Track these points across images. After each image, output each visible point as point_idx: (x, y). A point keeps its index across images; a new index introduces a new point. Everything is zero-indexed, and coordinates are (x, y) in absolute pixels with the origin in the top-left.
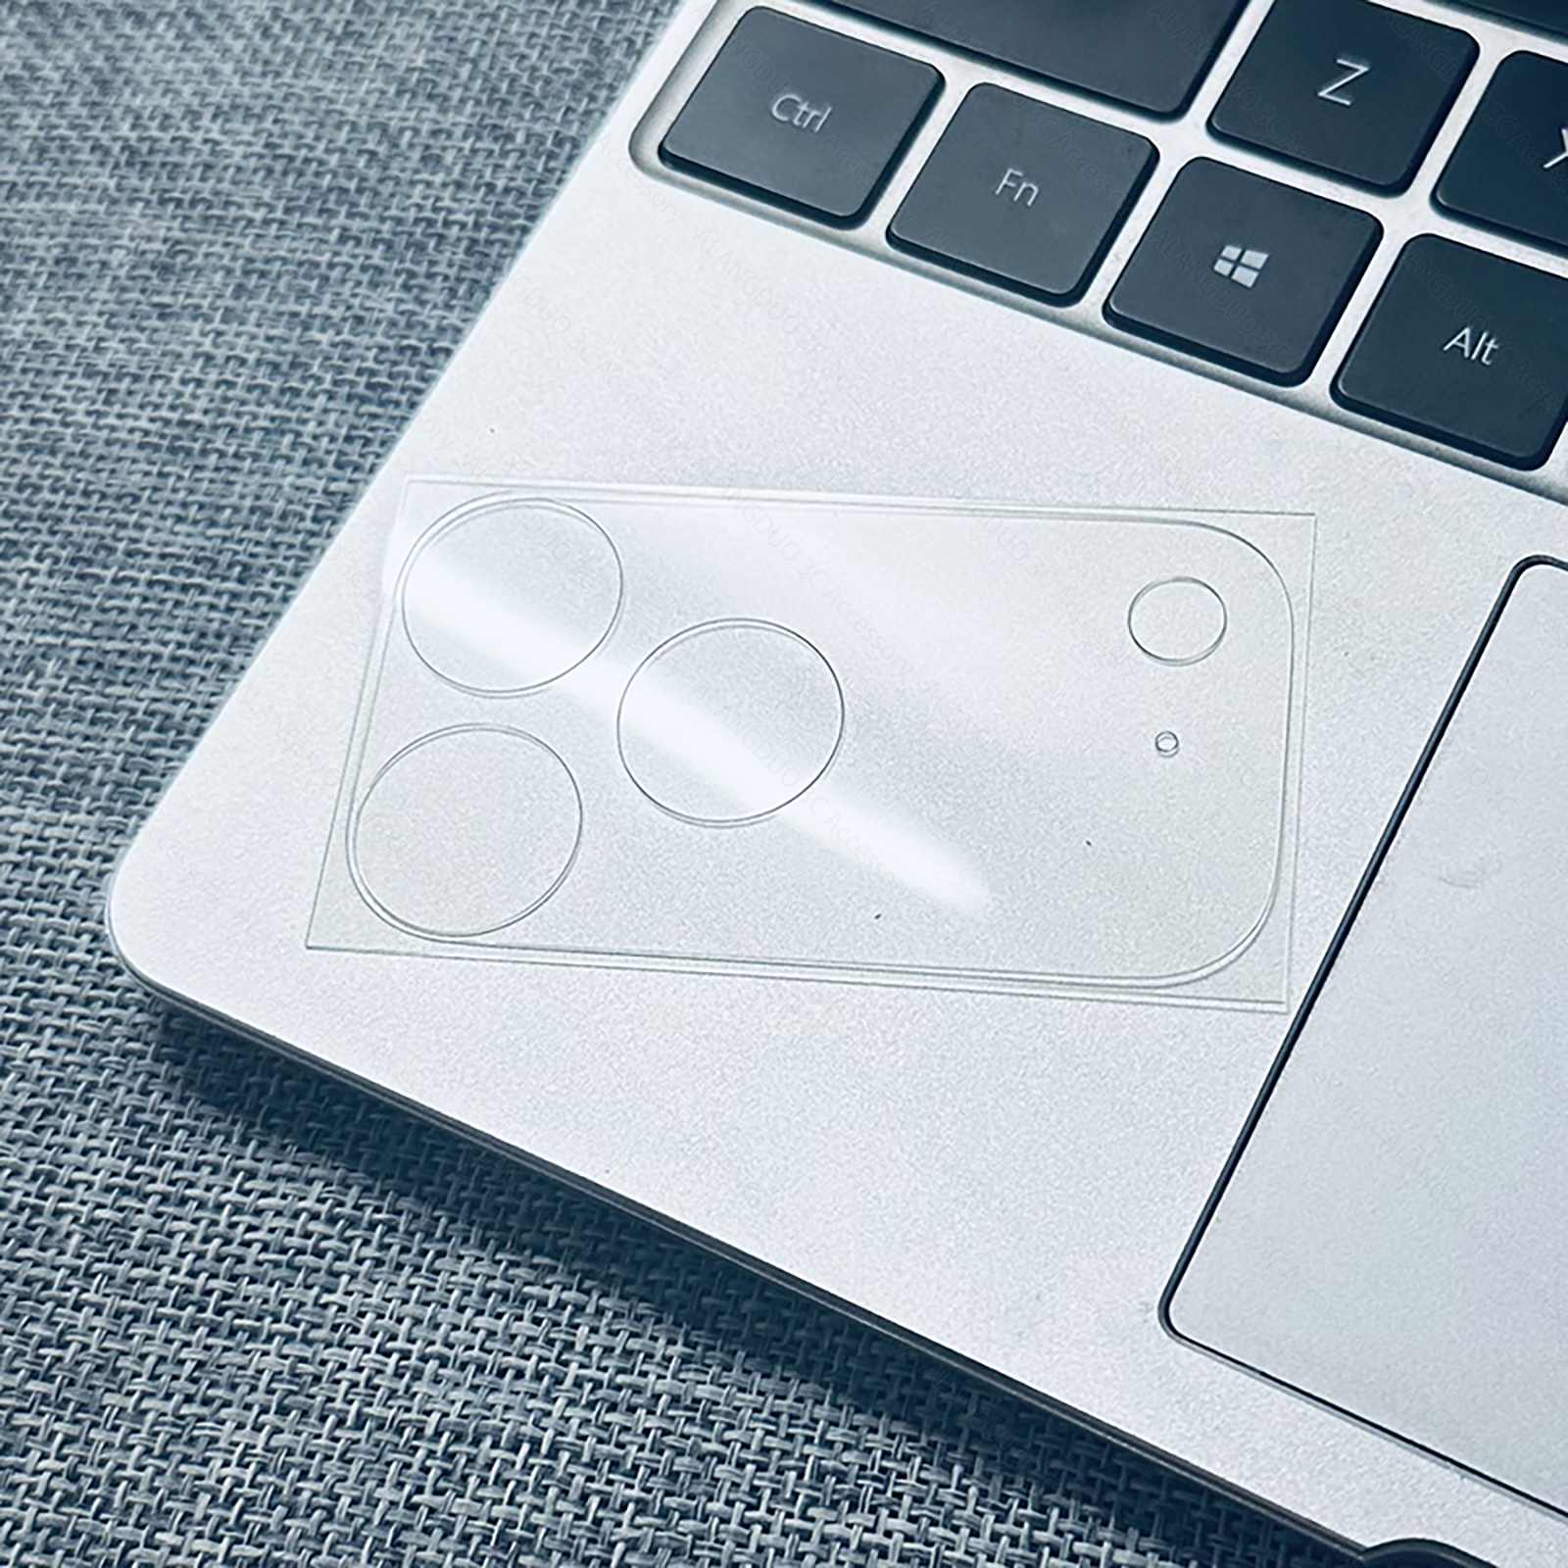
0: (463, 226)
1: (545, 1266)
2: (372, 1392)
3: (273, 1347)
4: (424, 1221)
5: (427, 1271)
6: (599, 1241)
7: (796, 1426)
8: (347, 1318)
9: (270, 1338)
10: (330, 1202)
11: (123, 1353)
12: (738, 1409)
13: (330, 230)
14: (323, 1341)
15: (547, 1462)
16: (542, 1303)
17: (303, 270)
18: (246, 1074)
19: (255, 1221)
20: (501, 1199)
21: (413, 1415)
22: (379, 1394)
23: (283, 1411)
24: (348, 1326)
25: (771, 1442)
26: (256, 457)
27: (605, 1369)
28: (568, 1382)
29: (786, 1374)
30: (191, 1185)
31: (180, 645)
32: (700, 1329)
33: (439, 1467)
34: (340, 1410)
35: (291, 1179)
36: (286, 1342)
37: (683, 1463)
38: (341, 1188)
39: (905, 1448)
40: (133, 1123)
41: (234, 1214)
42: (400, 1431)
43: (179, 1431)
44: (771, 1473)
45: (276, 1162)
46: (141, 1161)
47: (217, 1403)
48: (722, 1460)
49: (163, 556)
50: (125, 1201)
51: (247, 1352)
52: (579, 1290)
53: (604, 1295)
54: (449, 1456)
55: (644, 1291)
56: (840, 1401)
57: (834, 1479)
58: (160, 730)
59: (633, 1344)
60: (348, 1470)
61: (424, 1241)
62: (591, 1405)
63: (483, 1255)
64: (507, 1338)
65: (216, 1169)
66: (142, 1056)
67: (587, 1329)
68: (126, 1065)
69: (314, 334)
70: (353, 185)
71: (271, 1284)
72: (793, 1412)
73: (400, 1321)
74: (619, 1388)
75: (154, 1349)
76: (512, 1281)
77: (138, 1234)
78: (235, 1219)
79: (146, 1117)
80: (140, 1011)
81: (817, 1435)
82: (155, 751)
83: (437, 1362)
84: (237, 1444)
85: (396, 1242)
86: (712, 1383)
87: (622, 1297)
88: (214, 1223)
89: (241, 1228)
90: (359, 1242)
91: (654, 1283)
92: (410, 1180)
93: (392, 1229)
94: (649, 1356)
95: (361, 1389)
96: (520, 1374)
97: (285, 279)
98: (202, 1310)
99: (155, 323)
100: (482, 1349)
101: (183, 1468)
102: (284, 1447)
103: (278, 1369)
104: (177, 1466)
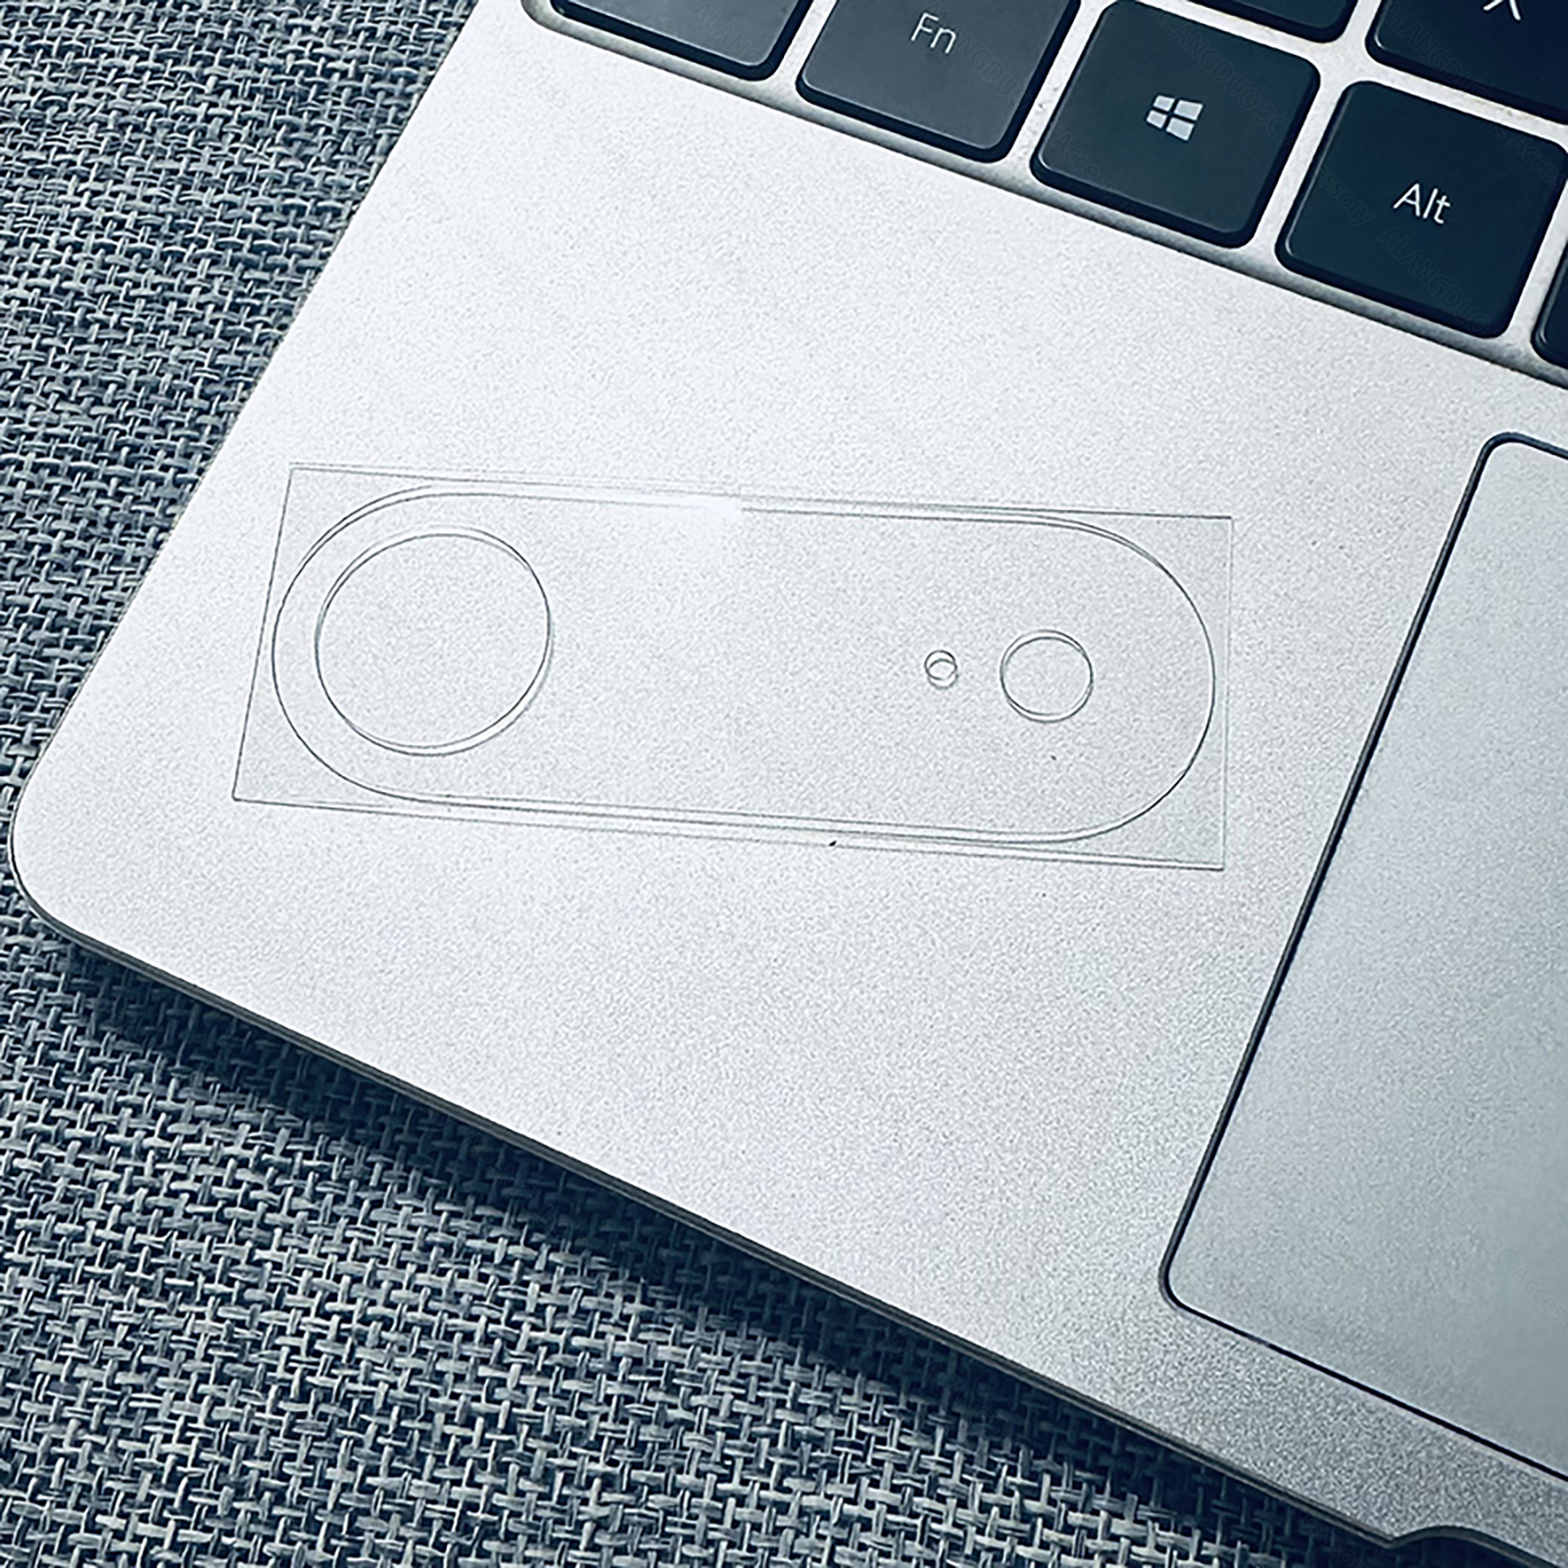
0: (344, 74)
1: (488, 1218)
2: (314, 1360)
3: (208, 1310)
4: (358, 1166)
5: (363, 1223)
6: (545, 1190)
7: (766, 1389)
8: (284, 1277)
9: (205, 1299)
10: (256, 1148)
11: (50, 1317)
12: (704, 1371)
13: (204, 79)
14: (259, 1302)
15: (506, 1438)
16: (488, 1257)
17: (178, 123)
18: (163, 1006)
19: (182, 1169)
20: (438, 1144)
21: (360, 1387)
22: (322, 1360)
23: (222, 1379)
24: (284, 1284)
25: (741, 1406)
26: (140, 328)
27: (559, 1331)
28: (521, 1345)
29: (752, 1332)
30: (112, 1129)
31: (70, 535)
32: (659, 1283)
33: (391, 1445)
34: (281, 1380)
35: (215, 1121)
36: (221, 1304)
37: (648, 1433)
38: (268, 1133)
39: (883, 1411)
40: (47, 1061)
41: (158, 1161)
42: (346, 1403)
43: (115, 1403)
44: (743, 1441)
45: (198, 1103)
46: (58, 1104)
47: (154, 1371)
48: (690, 1427)
49: (46, 438)
50: (44, 1149)
51: (180, 1315)
52: (527, 1244)
53: (555, 1249)
54: (401, 1432)
55: (598, 1245)
56: (811, 1359)
57: (810, 1446)
58: (53, 628)
59: (589, 1303)
60: (297, 1447)
61: (358, 1190)
62: (547, 1371)
63: (423, 1205)
64: (452, 1297)
65: (137, 1110)
66: (53, 987)
67: (537, 1287)
68: (36, 998)
69: (195, 194)
70: (226, 30)
71: (202, 1239)
72: (763, 1373)
73: (338, 1279)
74: (576, 1352)
75: (84, 1312)
76: (455, 1234)
77: (60, 1184)
78: (159, 1166)
79: (61, 1054)
80: (48, 937)
81: (788, 1397)
82: (48, 652)
83: (380, 1325)
84: (176, 1417)
85: (329, 1191)
86: (674, 1344)
87: (572, 1251)
88: (139, 1171)
89: (167, 1177)
90: (290, 1190)
91: (607, 1234)
92: (343, 1121)
93: (324, 1176)
94: (606, 1315)
95: (303, 1357)
96: (468, 1337)
97: (161, 133)
98: (132, 1267)
99: (26, 181)
100: (426, 1310)
101: (121, 1444)
102: (226, 1422)
103: (214, 1334)
104: (116, 1442)
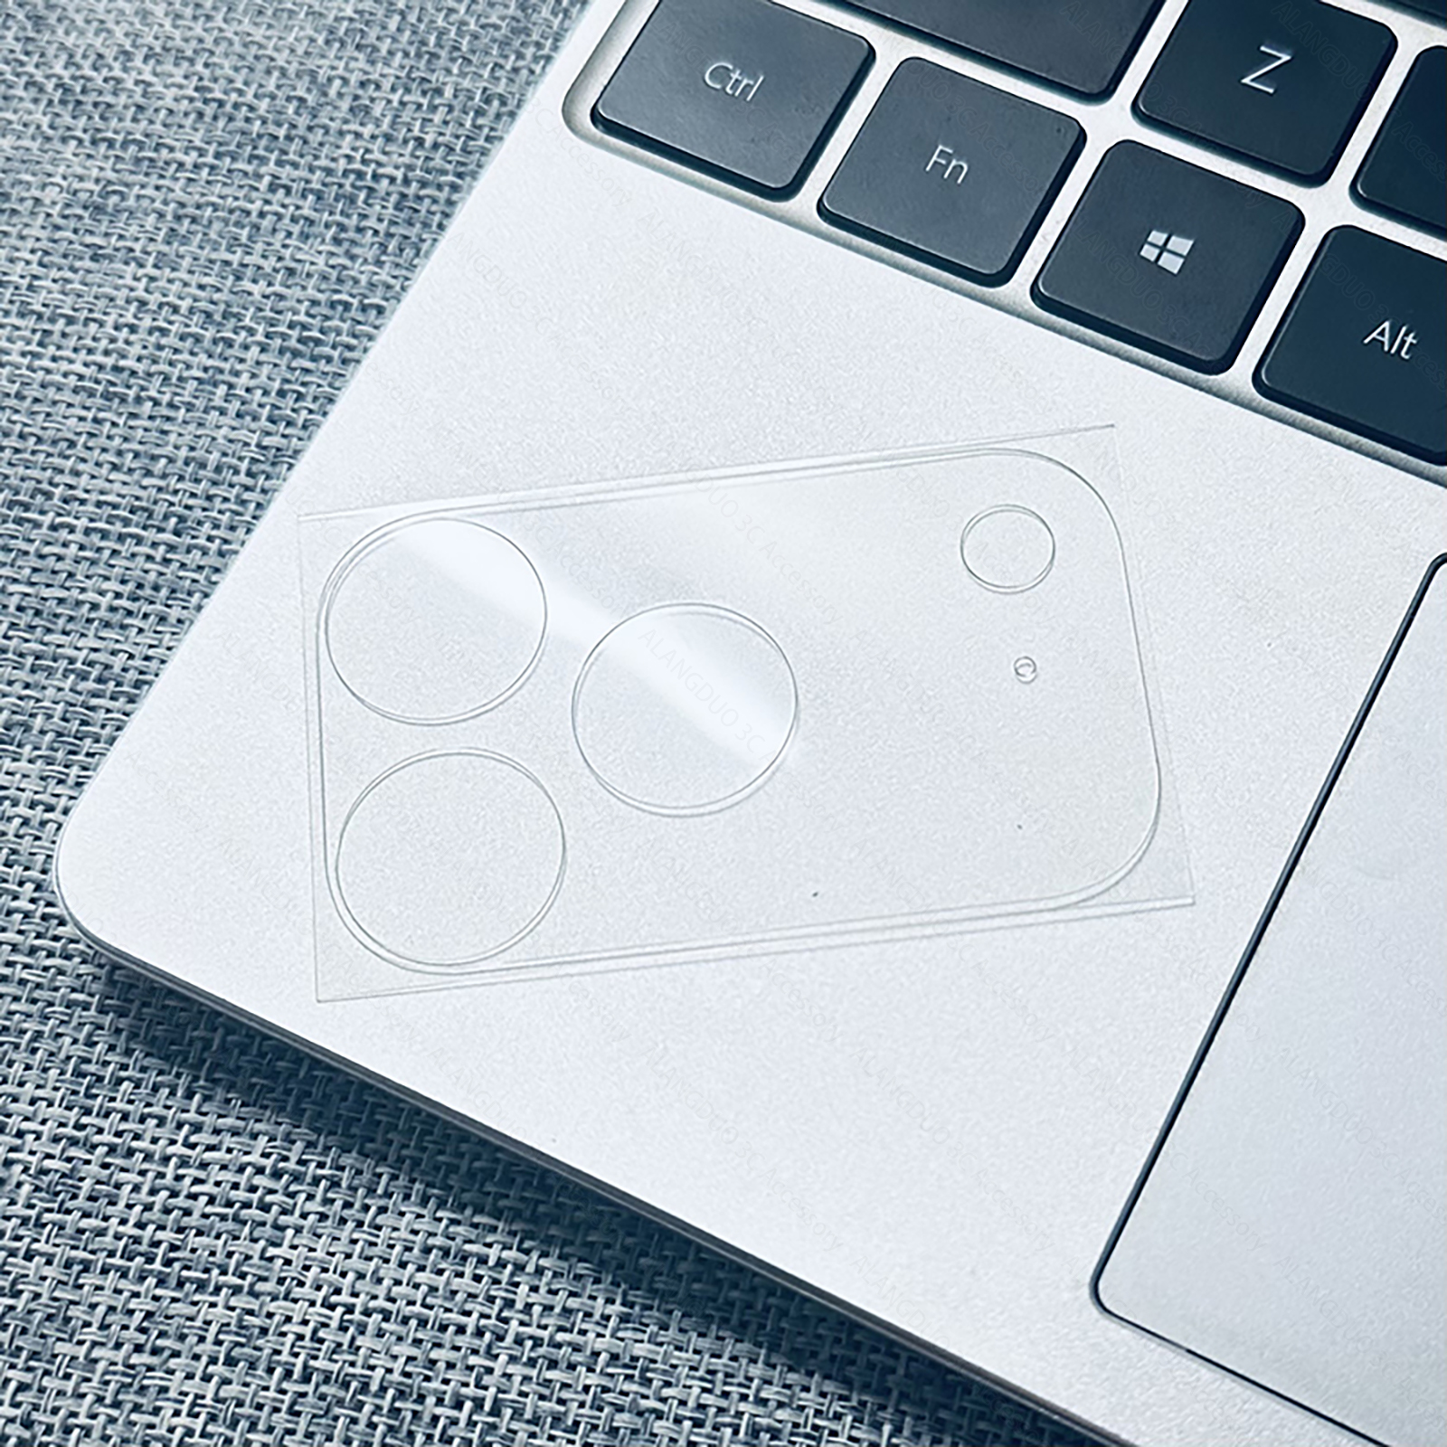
0: (392, 180)
1: (485, 1225)
2: (317, 1346)
3: (220, 1299)
4: (366, 1176)
5: (369, 1226)
6: (538, 1202)
7: (731, 1384)
8: (292, 1272)
9: (218, 1290)
10: (274, 1157)
11: (72, 1302)
12: (674, 1367)
13: (259, 177)
14: (269, 1294)
15: (490, 1420)
16: (483, 1260)
17: (234, 217)
18: (190, 1027)
19: (202, 1174)
20: (441, 1158)
21: (358, 1371)
22: (324, 1347)
23: (231, 1362)
24: (293, 1279)
25: (707, 1399)
26: (190, 407)
27: (545, 1327)
28: (509, 1339)
29: (721, 1334)
30: (137, 1137)
31: (118, 595)
32: (638, 1289)
33: (385, 1424)
34: (286, 1363)
35: (235, 1133)
36: (233, 1294)
37: (622, 1420)
38: (285, 1144)
39: (836, 1407)
40: (79, 1074)
41: (180, 1167)
42: (346, 1385)
43: (129, 1380)
44: (707, 1429)
45: (220, 1116)
46: (88, 1112)
47: (167, 1353)
48: (660, 1415)
49: (99, 504)
50: (72, 1152)
51: (195, 1304)
52: (519, 1249)
53: (544, 1255)
54: (395, 1412)
55: (583, 1252)
56: (773, 1360)
57: (768, 1436)
58: (99, 680)
59: (573, 1303)
60: (297, 1423)
61: (365, 1197)
62: (532, 1362)
63: (424, 1212)
64: (448, 1294)
65: (161, 1121)
66: (86, 1007)
67: (527, 1288)
68: (71, 1016)
69: (246, 284)
70: (282, 133)
71: (218, 1237)
72: (729, 1370)
73: (343, 1275)
74: (559, 1346)
75: (104, 1299)
76: (453, 1239)
77: (86, 1185)
78: (181, 1172)
79: (92, 1068)
80: (84, 962)
81: (751, 1393)
82: (94, 702)
83: (380, 1317)
84: (186, 1394)
85: (339, 1197)
86: (649, 1341)
87: (560, 1257)
88: (161, 1175)
89: (187, 1181)
90: (303, 1196)
91: (593, 1243)
92: (353, 1136)
93: (335, 1184)
94: (588, 1315)
95: (307, 1342)
96: (461, 1330)
97: (217, 226)
98: (150, 1260)
99: (88, 264)
100: (424, 1305)
101: (134, 1417)
102: (233, 1398)
103: (225, 1321)
104: (128, 1416)
